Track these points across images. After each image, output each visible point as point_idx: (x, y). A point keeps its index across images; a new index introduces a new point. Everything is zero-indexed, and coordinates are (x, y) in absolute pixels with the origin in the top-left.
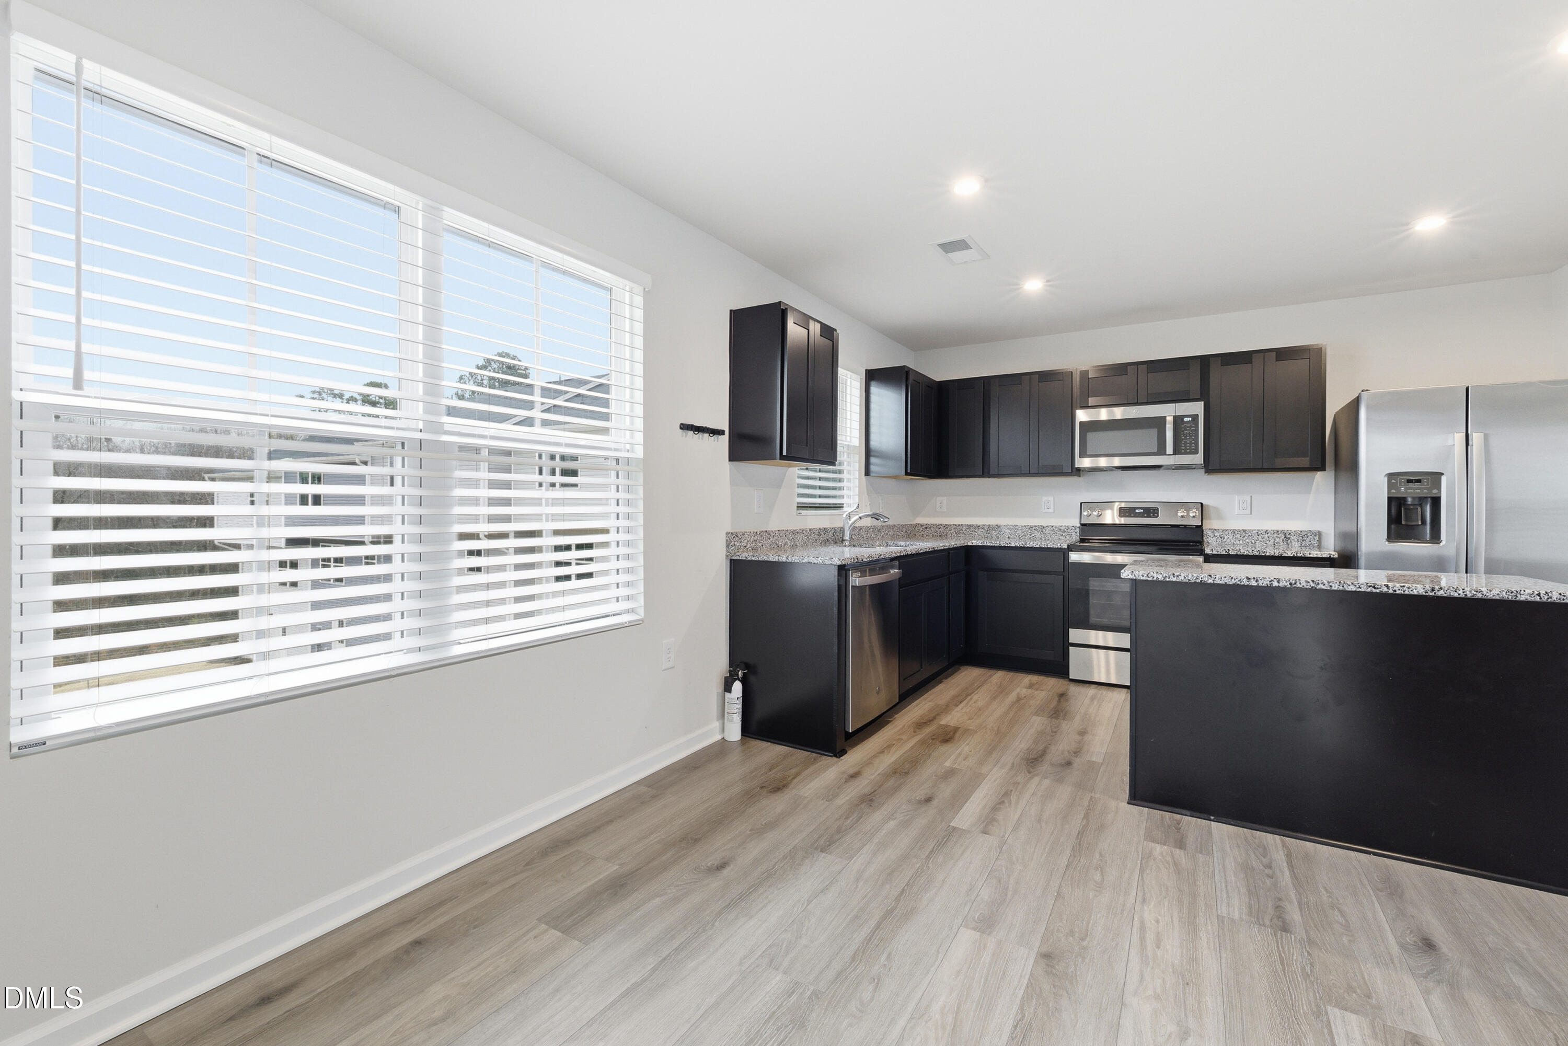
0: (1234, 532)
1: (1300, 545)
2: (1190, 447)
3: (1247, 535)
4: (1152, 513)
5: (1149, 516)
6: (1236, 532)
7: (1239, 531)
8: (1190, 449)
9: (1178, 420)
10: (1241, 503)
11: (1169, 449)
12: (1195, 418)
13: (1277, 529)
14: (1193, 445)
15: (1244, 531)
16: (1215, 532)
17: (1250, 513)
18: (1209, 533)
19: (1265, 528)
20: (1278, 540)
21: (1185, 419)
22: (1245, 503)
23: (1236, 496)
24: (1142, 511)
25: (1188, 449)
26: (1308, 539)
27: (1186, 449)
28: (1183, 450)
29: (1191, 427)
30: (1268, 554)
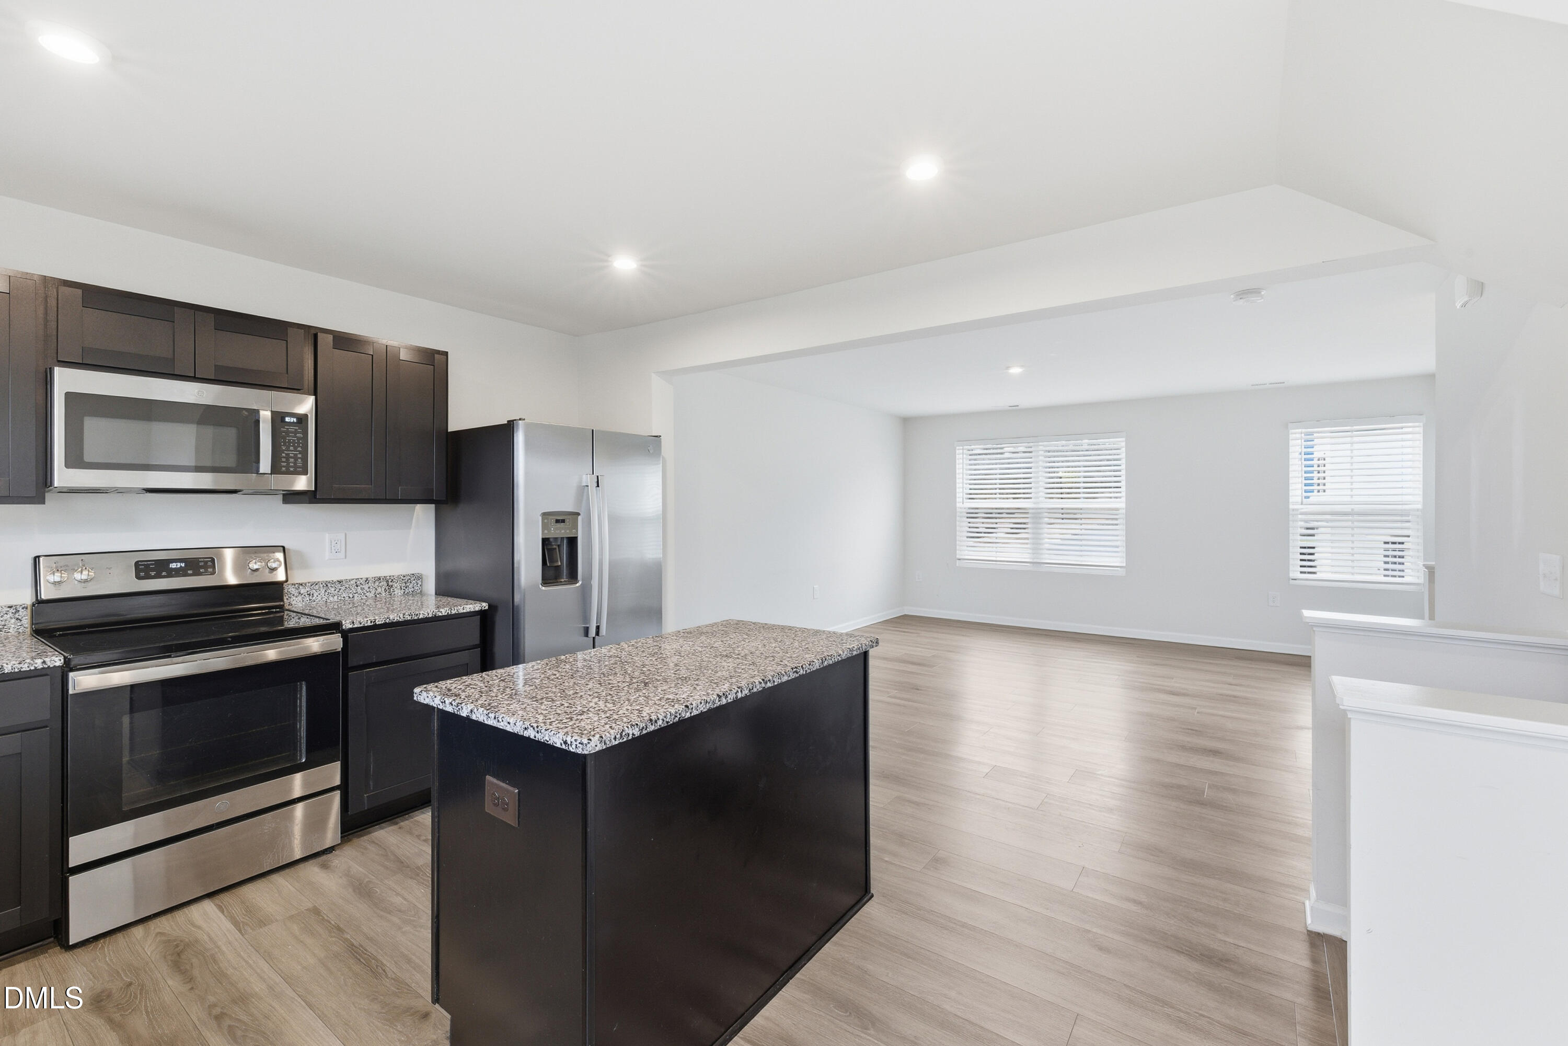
0: (326, 584)
1: (402, 593)
2: (295, 463)
3: (343, 588)
4: (202, 567)
5: (197, 573)
6: (329, 585)
7: (333, 583)
8: (295, 466)
9: (278, 418)
10: (333, 543)
11: (265, 464)
12: (302, 419)
13: (378, 576)
14: (299, 460)
15: (340, 582)
16: (301, 587)
17: (344, 557)
18: (293, 590)
19: (364, 576)
20: (379, 590)
21: (287, 419)
22: (339, 543)
23: (327, 534)
24: (183, 565)
25: (291, 467)
26: (411, 586)
27: (288, 467)
28: (284, 467)
29: (296, 432)
30: (421, 616)
